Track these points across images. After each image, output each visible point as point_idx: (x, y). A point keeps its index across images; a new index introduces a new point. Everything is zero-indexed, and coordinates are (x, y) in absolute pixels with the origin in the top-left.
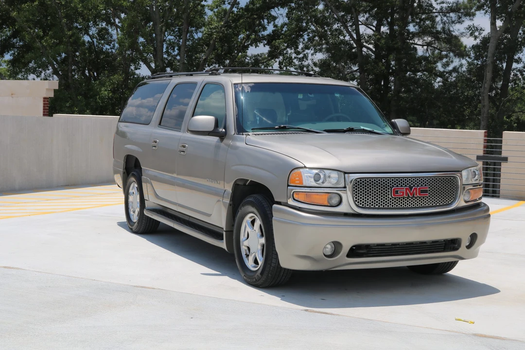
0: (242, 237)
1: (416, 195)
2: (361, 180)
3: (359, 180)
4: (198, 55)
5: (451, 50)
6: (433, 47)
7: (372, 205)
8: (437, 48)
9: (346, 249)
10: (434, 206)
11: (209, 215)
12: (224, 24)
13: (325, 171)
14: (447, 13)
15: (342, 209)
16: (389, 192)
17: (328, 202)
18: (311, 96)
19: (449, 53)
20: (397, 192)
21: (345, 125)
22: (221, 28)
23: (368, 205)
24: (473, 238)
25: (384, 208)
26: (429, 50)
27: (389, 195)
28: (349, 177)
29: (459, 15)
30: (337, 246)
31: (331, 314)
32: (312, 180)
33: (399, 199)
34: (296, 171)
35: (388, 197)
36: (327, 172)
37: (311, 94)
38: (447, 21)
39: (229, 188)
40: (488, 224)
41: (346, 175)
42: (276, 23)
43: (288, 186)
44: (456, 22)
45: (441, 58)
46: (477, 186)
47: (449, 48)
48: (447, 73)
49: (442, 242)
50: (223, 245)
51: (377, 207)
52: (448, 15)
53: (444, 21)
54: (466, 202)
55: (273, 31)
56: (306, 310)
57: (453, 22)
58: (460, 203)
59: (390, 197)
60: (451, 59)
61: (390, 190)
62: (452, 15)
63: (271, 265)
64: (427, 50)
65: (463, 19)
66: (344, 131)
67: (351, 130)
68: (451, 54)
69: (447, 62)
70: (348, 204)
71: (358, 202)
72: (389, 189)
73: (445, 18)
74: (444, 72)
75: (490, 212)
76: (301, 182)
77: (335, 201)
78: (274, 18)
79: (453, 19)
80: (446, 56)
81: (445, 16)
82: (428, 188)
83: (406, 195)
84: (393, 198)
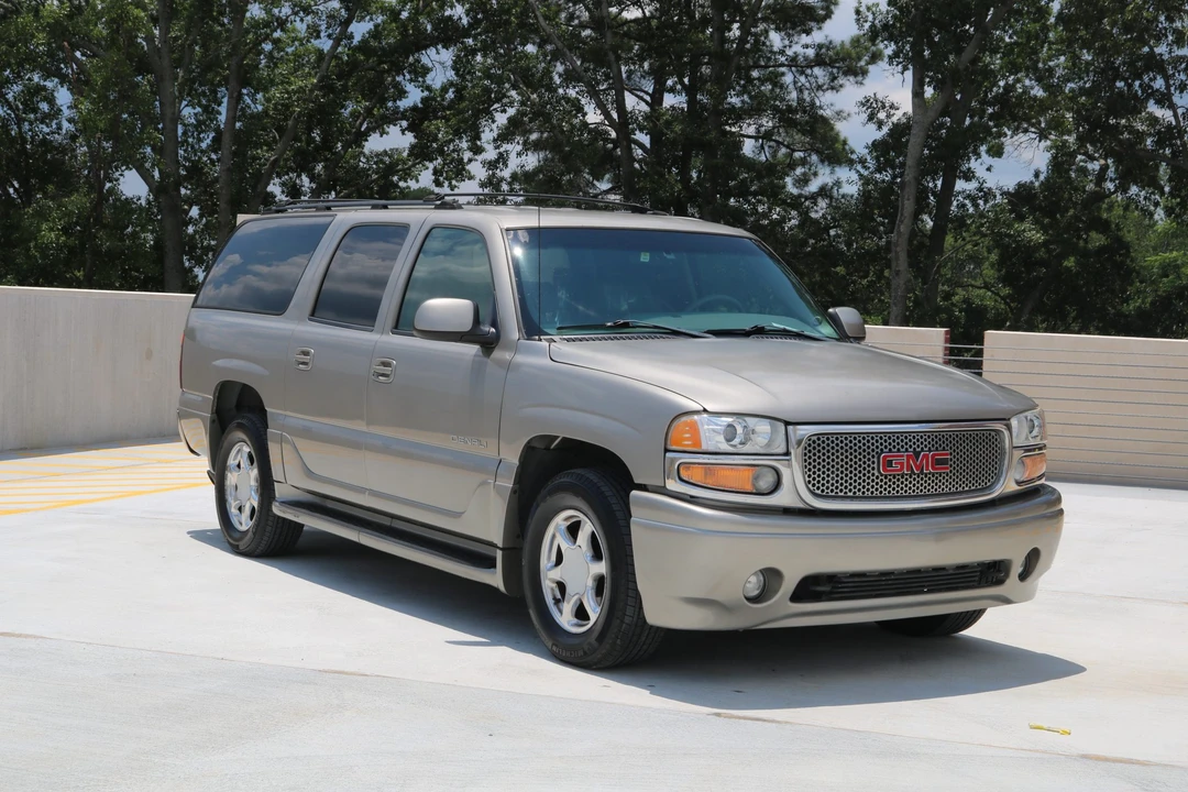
0: (546, 559)
1: (927, 468)
2: (819, 439)
3: (815, 438)
4: (259, 151)
5: (813, 149)
6: (775, 141)
7: (841, 491)
8: (782, 144)
9: (789, 584)
10: (960, 493)
11: (457, 515)
12: (319, 81)
13: (747, 419)
14: (807, 67)
15: (782, 498)
16: (873, 463)
17: (754, 485)
18: (669, 257)
19: (810, 155)
20: (890, 463)
21: (746, 321)
22: (311, 91)
23: (832, 491)
24: (1032, 560)
25: (864, 498)
26: (766, 148)
27: (873, 469)
28: (795, 431)
29: (832, 73)
30: (771, 576)
31: (773, 721)
32: (721, 438)
33: (894, 477)
34: (684, 419)
35: (873, 475)
36: (751, 421)
37: (668, 253)
38: (807, 84)
39: (513, 458)
40: (1058, 530)
41: (790, 428)
42: (429, 82)
43: (666, 450)
44: (825, 87)
45: (792, 166)
46: (1034, 450)
47: (808, 143)
48: (806, 199)
49: (973, 567)
50: (495, 578)
51: (851, 494)
52: (809, 71)
53: (800, 84)
54: (1018, 483)
55: (423, 100)
56: (718, 715)
57: (819, 87)
58: (1007, 485)
59: (876, 474)
60: (813, 168)
61: (875, 460)
62: (817, 71)
63: (622, 622)
64: (762, 147)
65: (841, 82)
66: (746, 334)
67: (759, 331)
68: (814, 158)
69: (804, 174)
70: (795, 488)
71: (814, 485)
72: (873, 457)
73: (803, 79)
74: (800, 196)
75: (1063, 505)
76: (697, 442)
77: (766, 482)
78: (426, 70)
79: (821, 81)
80: (803, 162)
81: (802, 73)
82: (948, 454)
83: (907, 470)
84: (882, 475)
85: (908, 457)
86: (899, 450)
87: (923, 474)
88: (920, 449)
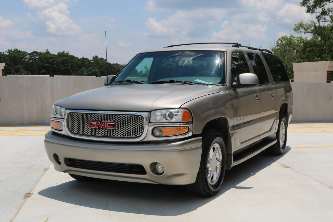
1: (104, 127)
2: (73, 114)
9: (62, 160)
15: (64, 132)
20: (91, 124)
35: (87, 127)
51: (81, 133)
54: (157, 137)
58: (148, 137)
70: (65, 129)
71: (71, 129)
82: (113, 123)
83: (97, 127)
84: (90, 128)
85: (97, 122)
86: (96, 120)
87: (104, 129)
88: (103, 120)
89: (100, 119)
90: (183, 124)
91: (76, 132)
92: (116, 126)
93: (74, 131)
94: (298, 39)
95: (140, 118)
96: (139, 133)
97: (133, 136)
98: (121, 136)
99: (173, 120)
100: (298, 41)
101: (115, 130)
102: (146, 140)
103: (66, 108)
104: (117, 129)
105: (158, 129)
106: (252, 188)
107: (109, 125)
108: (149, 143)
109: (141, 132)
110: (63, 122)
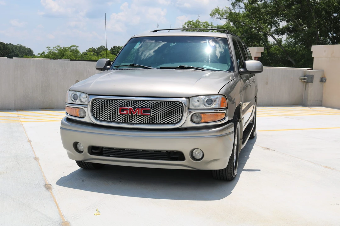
1: (139, 114)
3: (97, 100)
7: (106, 119)
15: (86, 120)
17: (79, 114)
20: (123, 111)
33: (126, 116)
35: (117, 114)
41: (89, 96)
54: (196, 123)
58: (186, 123)
59: (119, 114)
77: (82, 114)
82: (149, 109)
83: (130, 113)
84: (121, 115)
85: (130, 109)
86: (128, 106)
87: (138, 116)
88: (137, 107)
89: (133, 105)
90: (220, 111)
91: (103, 119)
92: (152, 113)
93: (100, 118)
94: (204, 24)
95: (178, 104)
96: (178, 120)
97: (171, 123)
98: (157, 122)
99: (213, 106)
100: (204, 26)
101: (151, 117)
102: (185, 126)
103: (89, 94)
104: (153, 116)
105: (196, 115)
106: (260, 170)
107: (144, 112)
108: (186, 129)
109: (179, 119)
110: (85, 109)
